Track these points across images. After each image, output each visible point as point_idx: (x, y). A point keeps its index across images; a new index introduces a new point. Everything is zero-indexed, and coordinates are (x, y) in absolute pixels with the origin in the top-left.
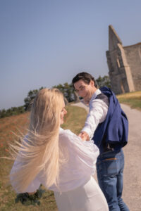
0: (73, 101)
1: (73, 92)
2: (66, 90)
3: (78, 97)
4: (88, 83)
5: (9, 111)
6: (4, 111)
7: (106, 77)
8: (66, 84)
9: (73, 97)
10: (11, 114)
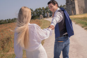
0: (46, 17)
1: (46, 13)
2: (43, 11)
3: (49, 15)
4: (54, 5)
5: (12, 20)
6: (10, 20)
7: (64, 6)
8: (43, 8)
9: (46, 15)
10: (13, 22)
